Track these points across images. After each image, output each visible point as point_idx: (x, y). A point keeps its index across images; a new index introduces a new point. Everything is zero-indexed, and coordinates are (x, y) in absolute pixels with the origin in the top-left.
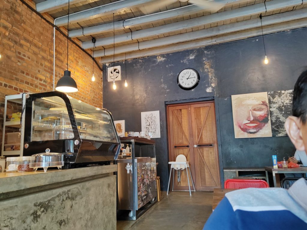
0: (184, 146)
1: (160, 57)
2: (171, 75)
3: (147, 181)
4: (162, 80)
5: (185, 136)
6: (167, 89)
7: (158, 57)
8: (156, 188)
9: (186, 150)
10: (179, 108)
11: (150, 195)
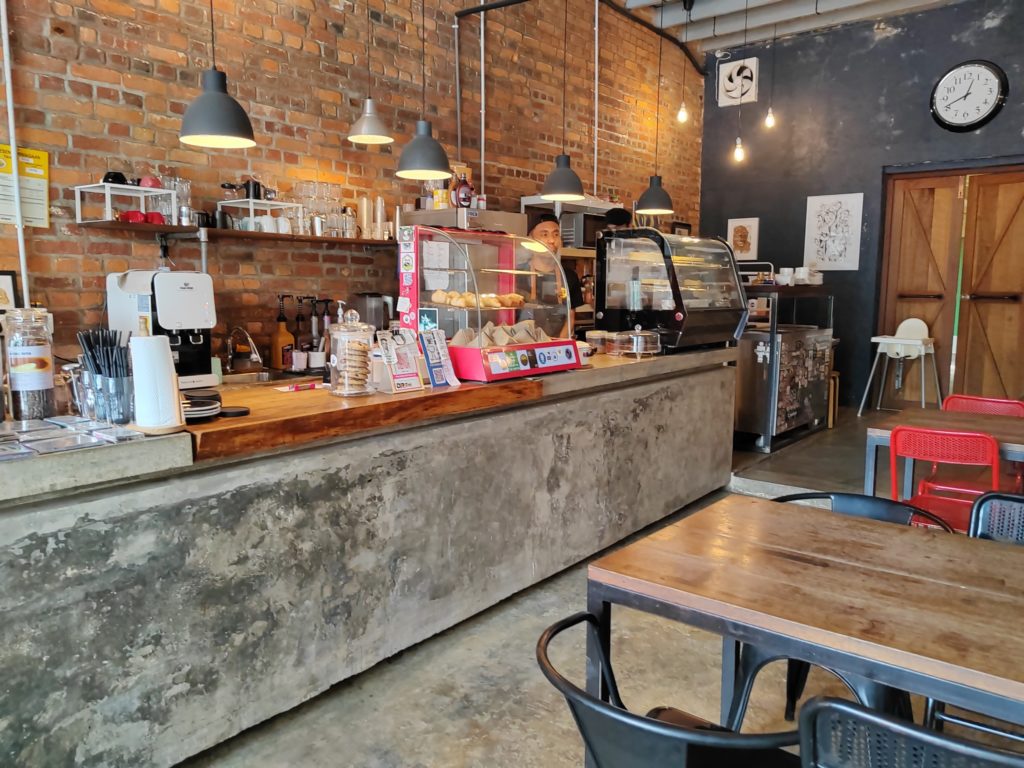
0: (927, 297)
1: (882, 26)
2: (915, 83)
3: (802, 382)
4: (882, 100)
5: (936, 268)
6: (895, 127)
7: (876, 26)
8: (826, 398)
9: (932, 308)
10: (926, 183)
11: (809, 411)
